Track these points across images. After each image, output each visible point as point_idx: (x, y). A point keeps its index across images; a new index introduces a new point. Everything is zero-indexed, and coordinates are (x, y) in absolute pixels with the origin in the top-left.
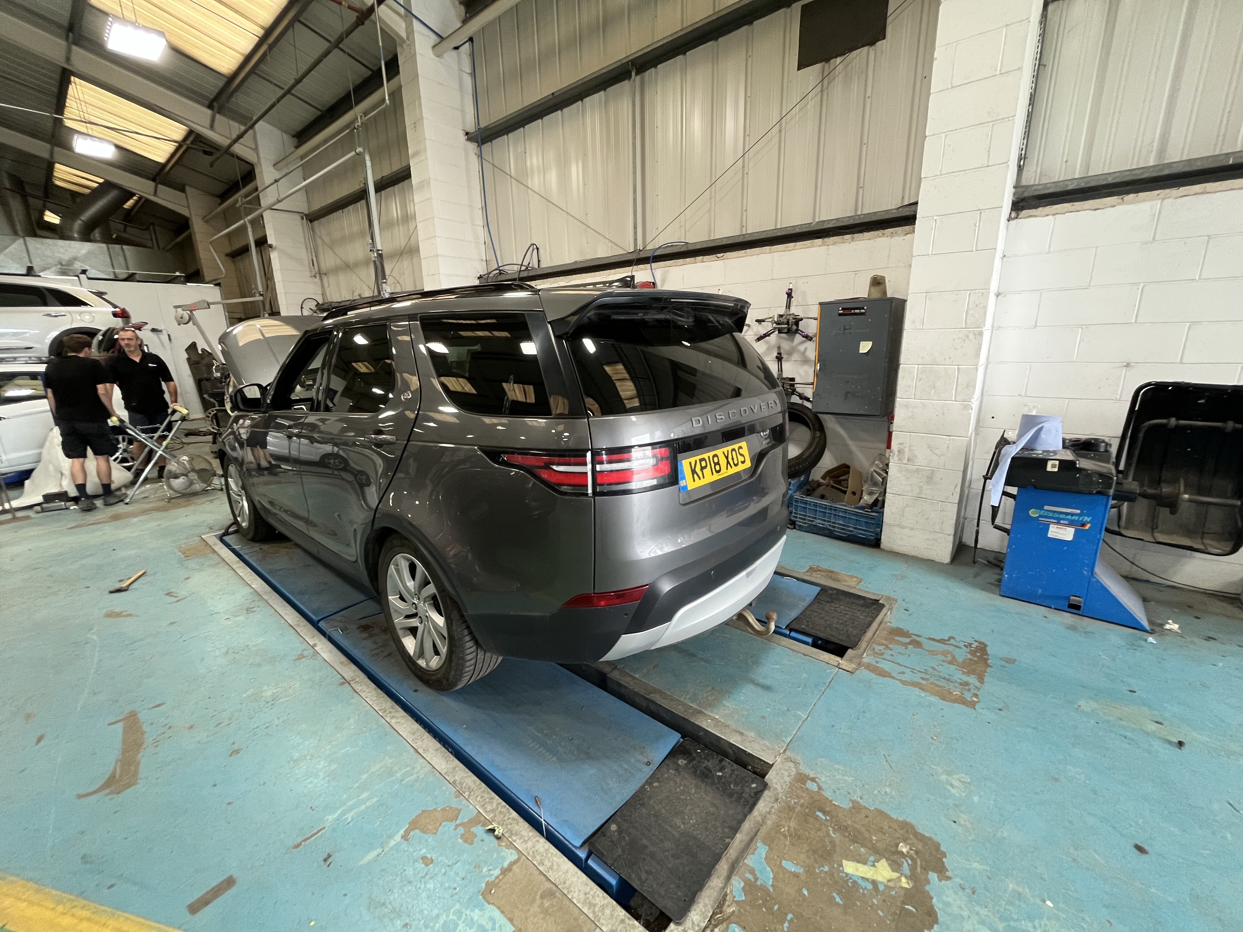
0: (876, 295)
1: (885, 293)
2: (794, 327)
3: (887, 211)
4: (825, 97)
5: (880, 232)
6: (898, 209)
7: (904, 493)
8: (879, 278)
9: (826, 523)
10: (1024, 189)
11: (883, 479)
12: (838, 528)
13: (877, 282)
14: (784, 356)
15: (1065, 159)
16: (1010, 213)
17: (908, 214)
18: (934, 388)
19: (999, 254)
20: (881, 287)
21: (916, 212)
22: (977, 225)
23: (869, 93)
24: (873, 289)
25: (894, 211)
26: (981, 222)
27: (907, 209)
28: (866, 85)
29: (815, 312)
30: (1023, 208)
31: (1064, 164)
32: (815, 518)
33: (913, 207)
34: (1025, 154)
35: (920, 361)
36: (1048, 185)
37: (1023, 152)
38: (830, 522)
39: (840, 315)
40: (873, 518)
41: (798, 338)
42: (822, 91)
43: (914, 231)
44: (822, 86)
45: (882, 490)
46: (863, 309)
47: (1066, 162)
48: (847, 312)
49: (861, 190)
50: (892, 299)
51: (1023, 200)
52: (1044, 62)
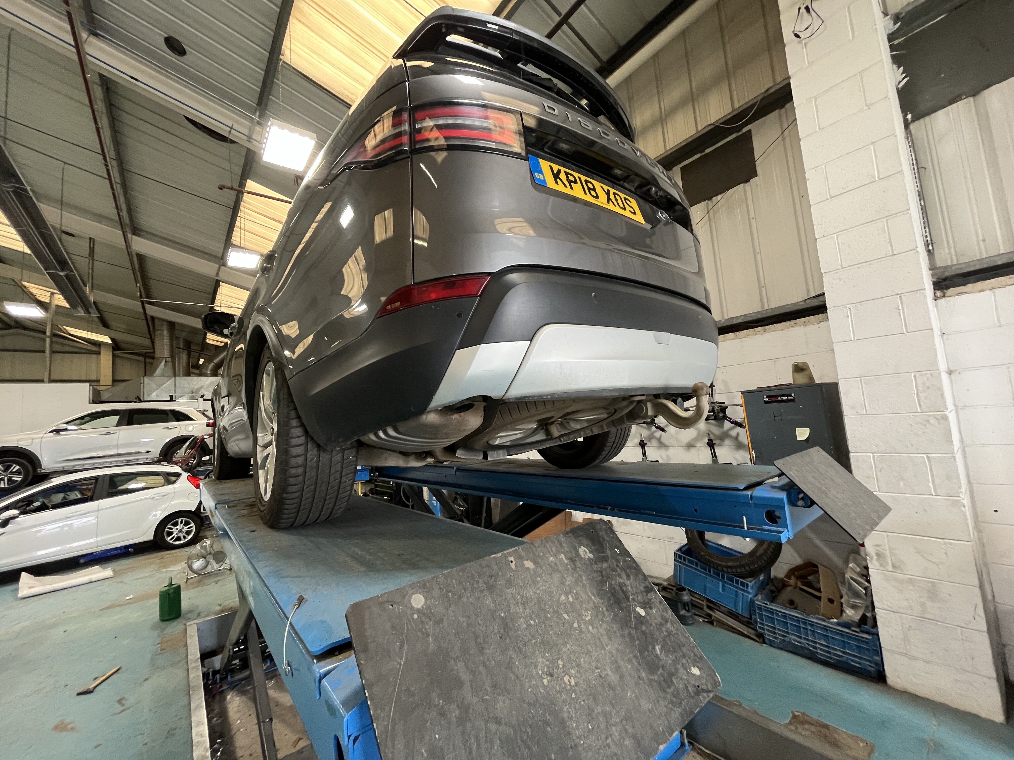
0: (802, 379)
1: (811, 378)
2: (721, 415)
3: (794, 304)
4: (713, 225)
5: (792, 322)
6: (805, 300)
7: (901, 611)
8: (801, 365)
9: (803, 641)
10: (942, 270)
11: (866, 588)
12: (821, 649)
13: (799, 369)
14: (716, 442)
15: (981, 238)
16: (935, 293)
17: (816, 304)
18: (902, 479)
19: (937, 333)
20: (806, 373)
21: (825, 301)
22: (900, 308)
23: (752, 215)
24: (796, 375)
25: (802, 303)
26: (905, 306)
27: (815, 300)
28: (748, 210)
29: (739, 399)
30: (947, 288)
31: (982, 244)
32: (788, 633)
33: (821, 298)
34: (931, 240)
35: (875, 449)
36: (972, 263)
37: (929, 239)
38: (808, 640)
39: (766, 402)
40: (866, 642)
41: (727, 425)
42: (710, 220)
43: (828, 318)
44: (709, 217)
45: (869, 603)
46: (791, 396)
47: (984, 240)
48: (773, 399)
49: (763, 290)
50: (821, 385)
51: (945, 279)
52: (922, 164)
